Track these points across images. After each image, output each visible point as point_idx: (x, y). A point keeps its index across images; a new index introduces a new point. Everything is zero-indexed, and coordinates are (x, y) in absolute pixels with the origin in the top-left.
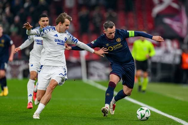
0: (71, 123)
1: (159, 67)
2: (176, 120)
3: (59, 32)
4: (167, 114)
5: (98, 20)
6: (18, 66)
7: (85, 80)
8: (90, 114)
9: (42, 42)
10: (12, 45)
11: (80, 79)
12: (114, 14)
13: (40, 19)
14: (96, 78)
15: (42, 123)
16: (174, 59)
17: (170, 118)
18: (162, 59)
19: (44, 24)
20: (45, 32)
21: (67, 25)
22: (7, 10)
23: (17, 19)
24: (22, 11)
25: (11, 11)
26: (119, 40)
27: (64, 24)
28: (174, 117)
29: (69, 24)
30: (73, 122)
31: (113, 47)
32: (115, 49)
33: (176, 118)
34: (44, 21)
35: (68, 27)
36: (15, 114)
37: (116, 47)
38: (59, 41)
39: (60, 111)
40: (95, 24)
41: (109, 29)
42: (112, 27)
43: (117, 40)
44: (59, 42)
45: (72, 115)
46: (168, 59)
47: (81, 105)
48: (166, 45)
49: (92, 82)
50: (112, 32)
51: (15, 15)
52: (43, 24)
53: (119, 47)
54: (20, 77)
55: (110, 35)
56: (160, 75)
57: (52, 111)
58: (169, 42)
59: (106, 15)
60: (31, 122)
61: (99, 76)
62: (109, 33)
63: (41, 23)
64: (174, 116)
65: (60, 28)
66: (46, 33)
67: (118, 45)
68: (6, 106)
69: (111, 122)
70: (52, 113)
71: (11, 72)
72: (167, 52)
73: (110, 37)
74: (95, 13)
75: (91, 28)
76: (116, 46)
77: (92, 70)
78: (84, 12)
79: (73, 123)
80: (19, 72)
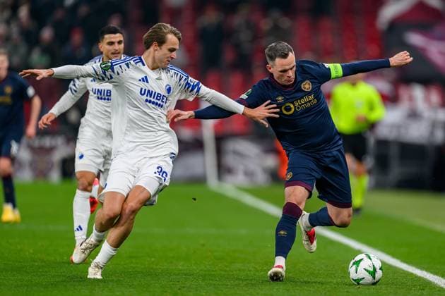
0: (179, 289)
1: (394, 152)
2: (436, 282)
3: (153, 69)
4: (414, 268)
5: (244, 36)
6: (51, 150)
7: (213, 182)
8: (226, 266)
9: (110, 95)
10: (33, 97)
11: (200, 180)
12: (286, 23)
13: (103, 38)
14: (240, 179)
15: (106, 289)
16: (432, 133)
17: (422, 276)
18: (403, 131)
19: (113, 51)
20: (116, 72)
21: (172, 50)
22: (24, 12)
23: (47, 34)
24: (59, 14)
25: (33, 13)
26: (307, 86)
27: (165, 48)
28: (432, 275)
29: (177, 47)
30: (184, 287)
31: (294, 105)
32: (298, 108)
33: (436, 277)
34: (111, 43)
35: (174, 54)
36: (43, 266)
37: (302, 104)
38: (150, 93)
39: (153, 259)
40: (237, 46)
41: (278, 60)
42: (285, 56)
43: (302, 86)
44: (151, 97)
45: (181, 270)
46: (417, 133)
47: (203, 245)
48: (411, 99)
49: (230, 187)
50: (287, 67)
51: (41, 25)
52: (109, 51)
53: (309, 105)
54: (55, 176)
55: (282, 76)
56: (396, 171)
57: (134, 261)
58: (418, 92)
59: (266, 25)
60: (80, 287)
61: (249, 174)
62: (280, 69)
63: (104, 47)
64: (432, 273)
65: (154, 57)
66: (118, 74)
67: (306, 99)
68: (19, 247)
69: (277, 287)
70: (132, 265)
71: (33, 165)
72: (414, 115)
73: (283, 81)
74: (238, 20)
75: (228, 56)
76: (302, 101)
77: (230, 160)
78: (211, 18)
79: (185, 289)
80: (52, 165)
